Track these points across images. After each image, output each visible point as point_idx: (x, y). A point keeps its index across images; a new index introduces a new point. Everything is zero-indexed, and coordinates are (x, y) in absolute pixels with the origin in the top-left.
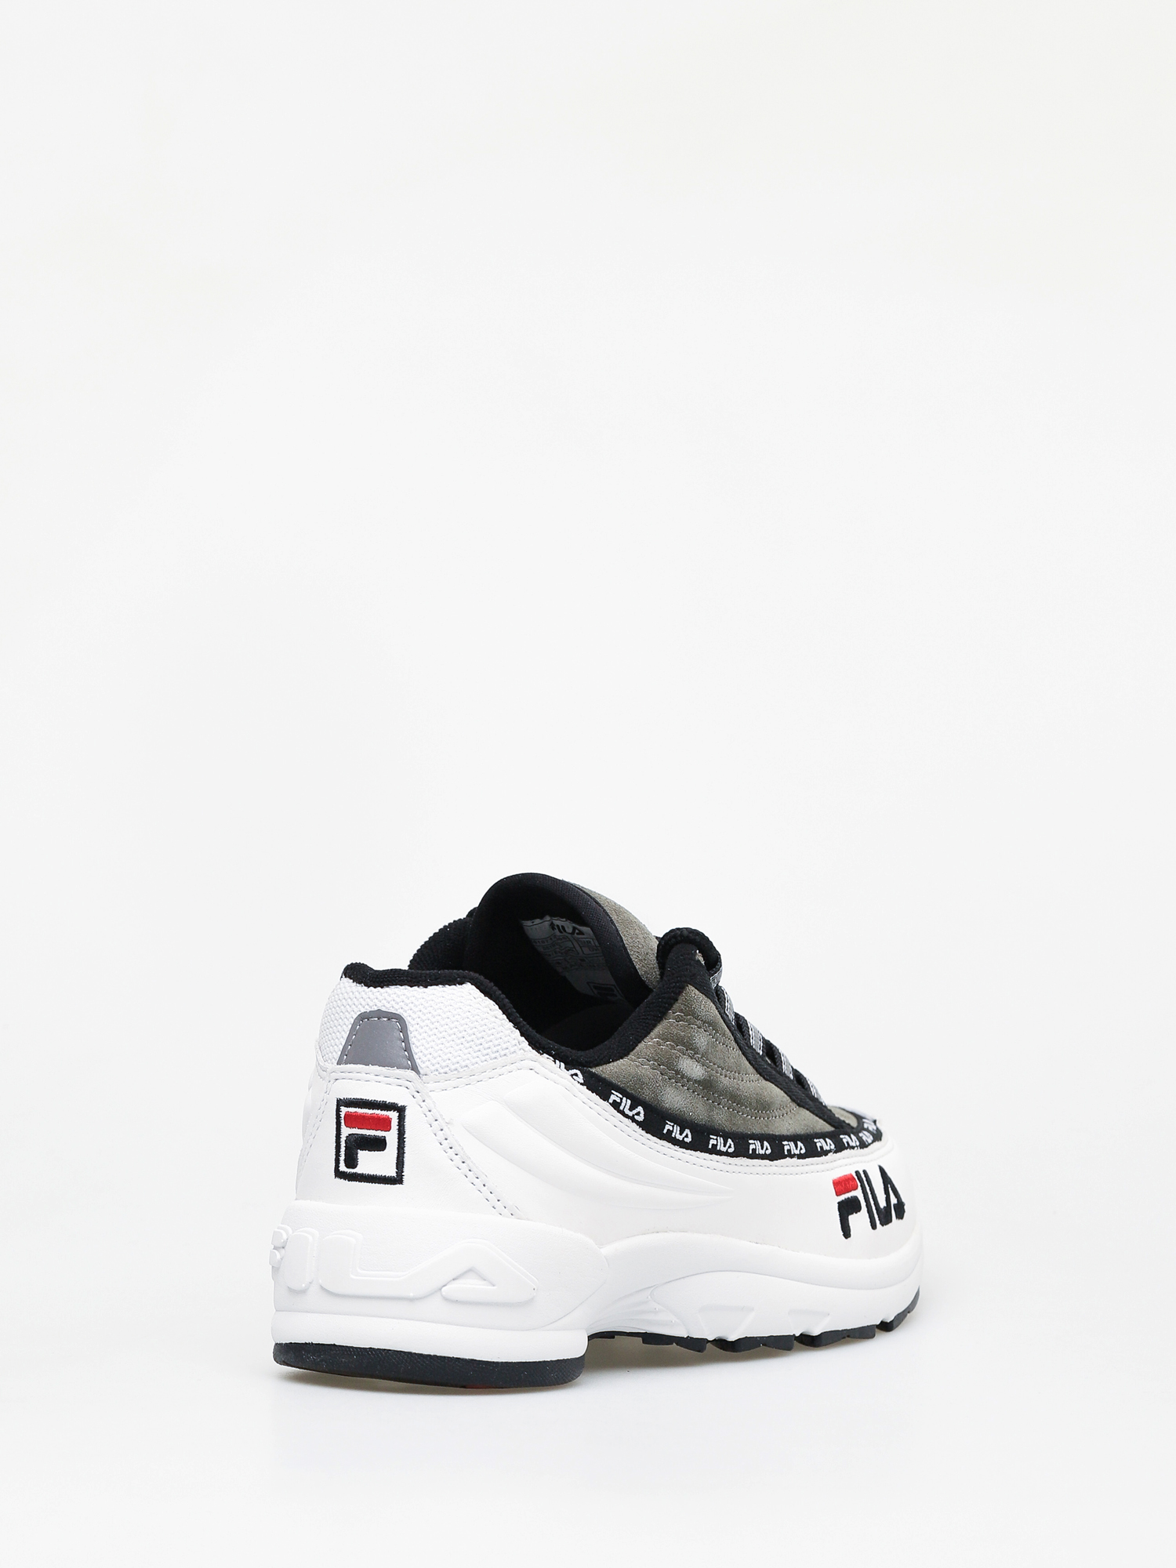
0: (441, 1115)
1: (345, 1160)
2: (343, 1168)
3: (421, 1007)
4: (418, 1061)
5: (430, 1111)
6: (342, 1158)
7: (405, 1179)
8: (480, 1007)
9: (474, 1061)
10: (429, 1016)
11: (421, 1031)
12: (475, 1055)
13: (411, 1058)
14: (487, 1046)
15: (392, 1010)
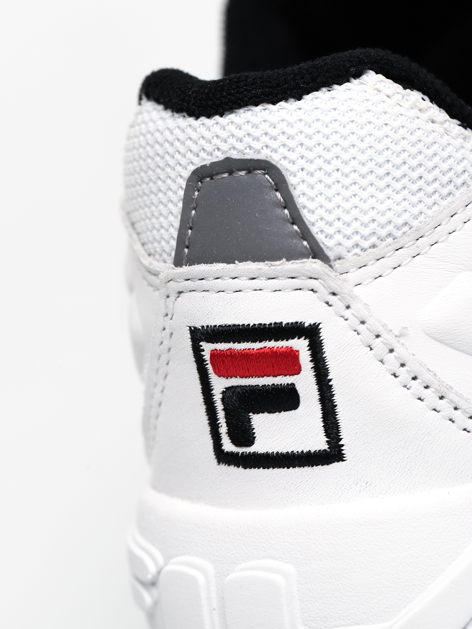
0: (384, 326)
1: (230, 434)
2: (228, 446)
3: (301, 138)
4: (320, 237)
5: (363, 323)
6: (223, 429)
7: (346, 450)
8: (402, 111)
9: (415, 211)
10: (319, 150)
11: (312, 180)
12: (415, 199)
13: (306, 234)
14: (430, 177)
15: (250, 155)
